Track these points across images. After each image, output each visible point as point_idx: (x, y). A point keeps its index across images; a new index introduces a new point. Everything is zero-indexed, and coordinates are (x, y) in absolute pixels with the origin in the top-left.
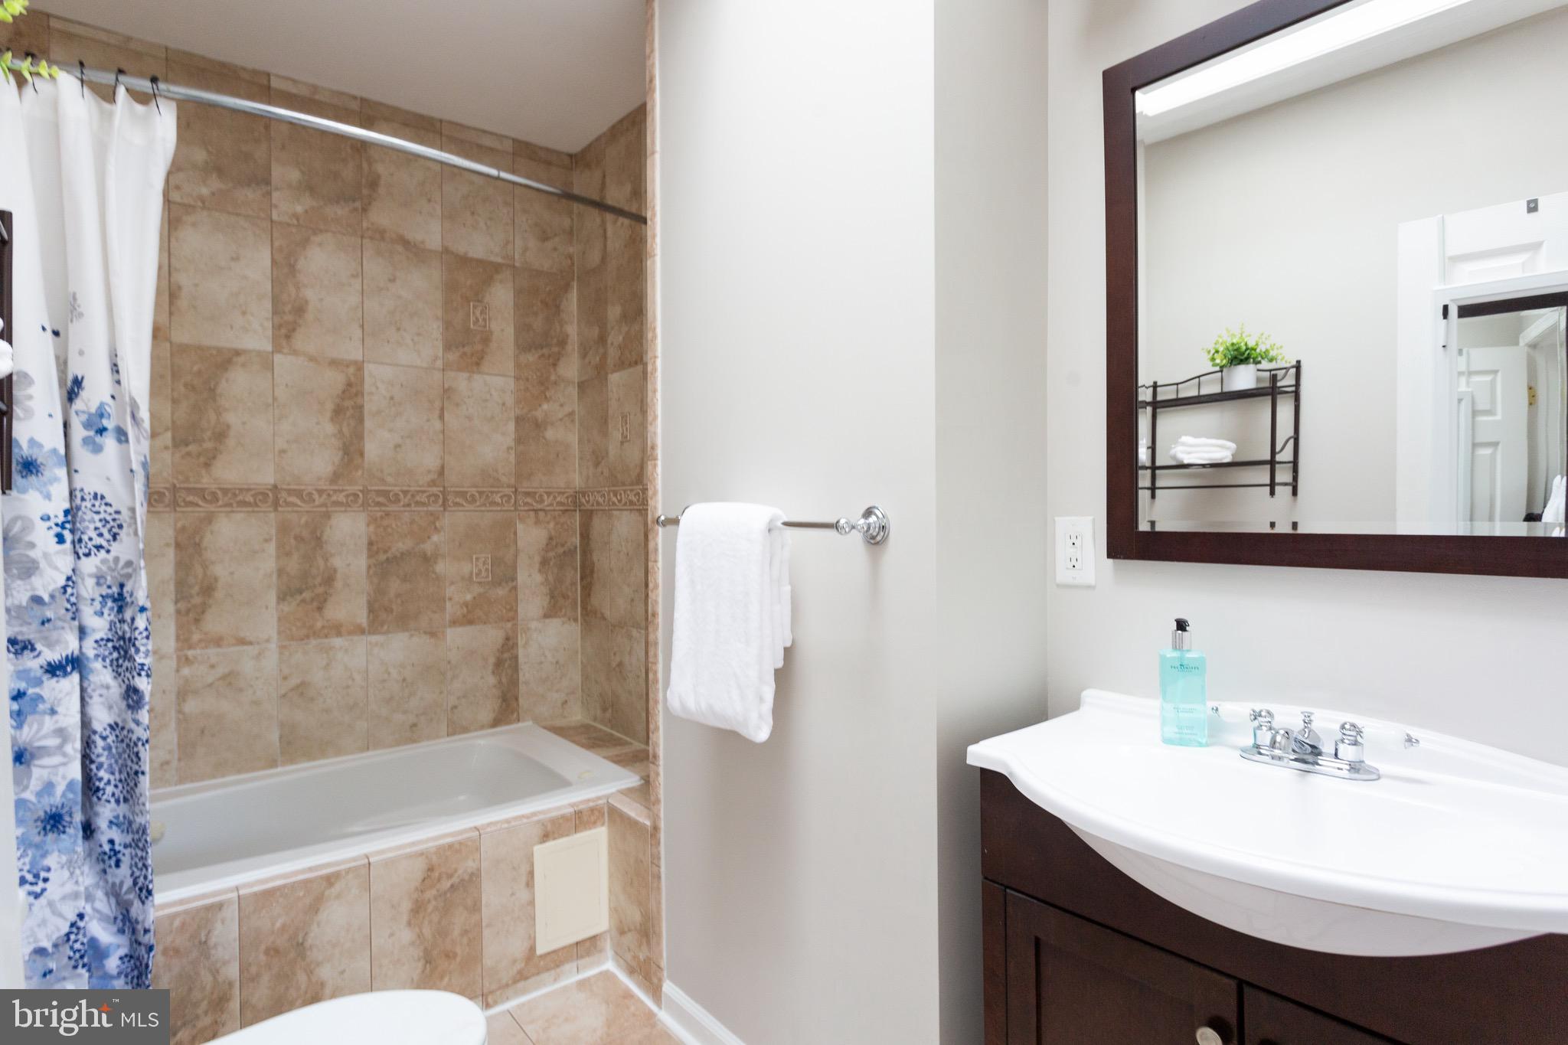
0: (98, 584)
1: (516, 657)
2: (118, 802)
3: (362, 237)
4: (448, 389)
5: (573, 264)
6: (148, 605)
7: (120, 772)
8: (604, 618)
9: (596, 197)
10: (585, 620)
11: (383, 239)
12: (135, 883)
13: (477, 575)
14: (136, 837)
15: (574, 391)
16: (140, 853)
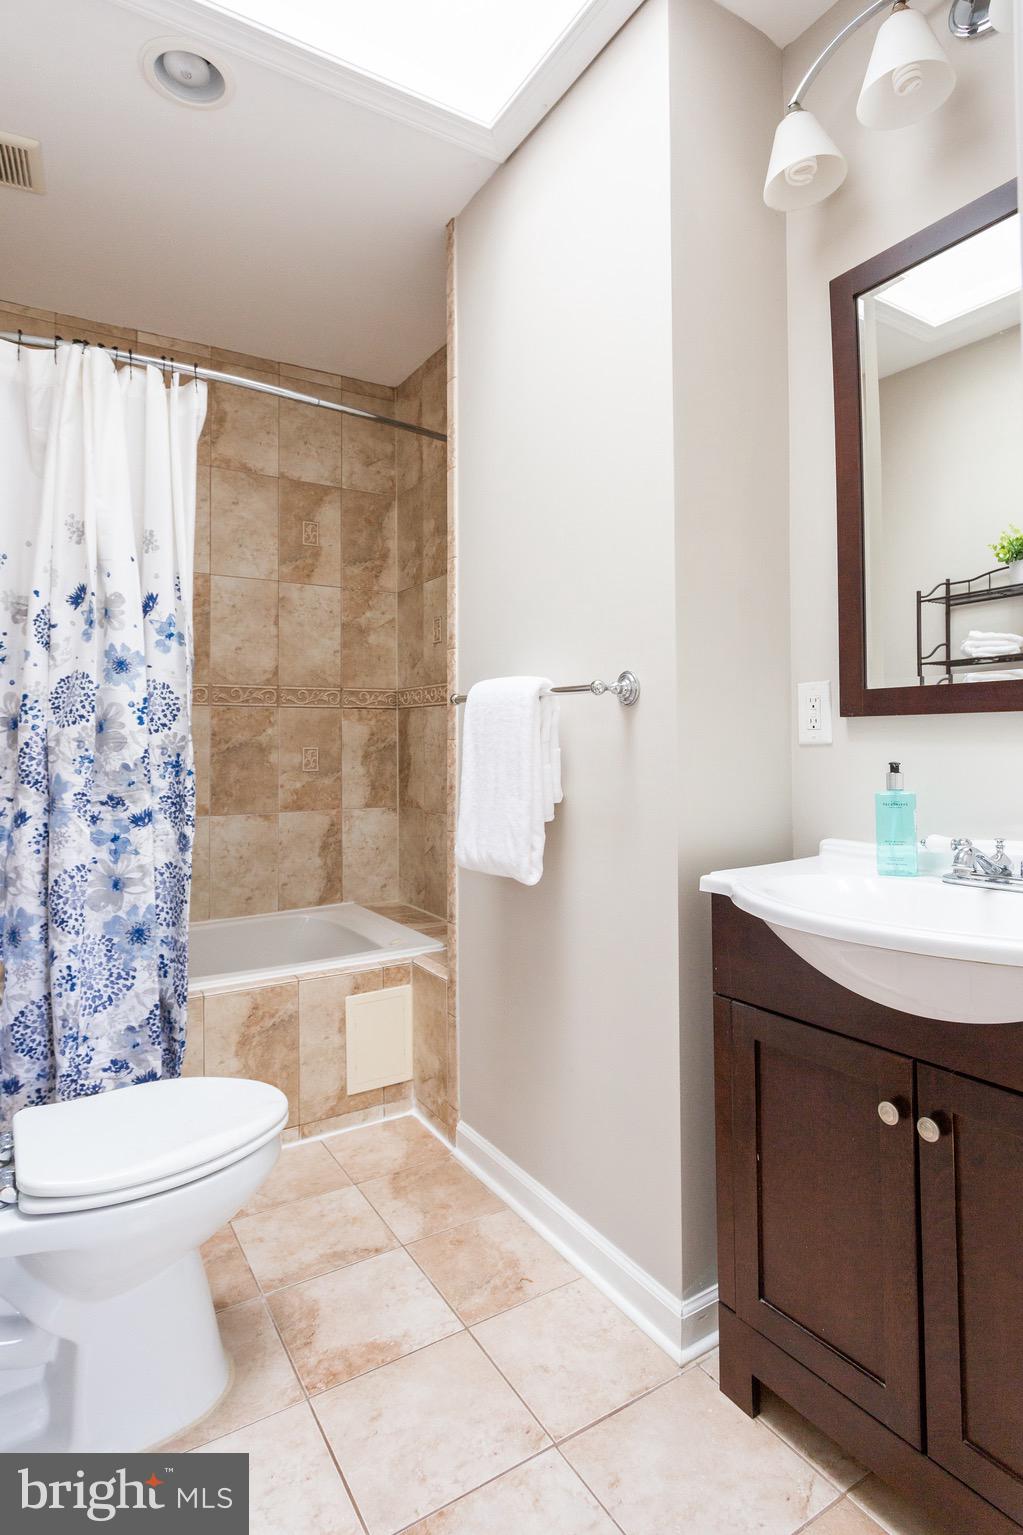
0: (163, 754)
1: (340, 841)
2: (168, 925)
3: (211, 466)
4: (283, 598)
5: (394, 485)
6: (193, 770)
7: (171, 902)
8: (418, 807)
9: (413, 423)
10: (403, 810)
11: (228, 468)
12: (176, 991)
13: (306, 765)
14: (179, 953)
15: (394, 600)
16: (181, 967)
